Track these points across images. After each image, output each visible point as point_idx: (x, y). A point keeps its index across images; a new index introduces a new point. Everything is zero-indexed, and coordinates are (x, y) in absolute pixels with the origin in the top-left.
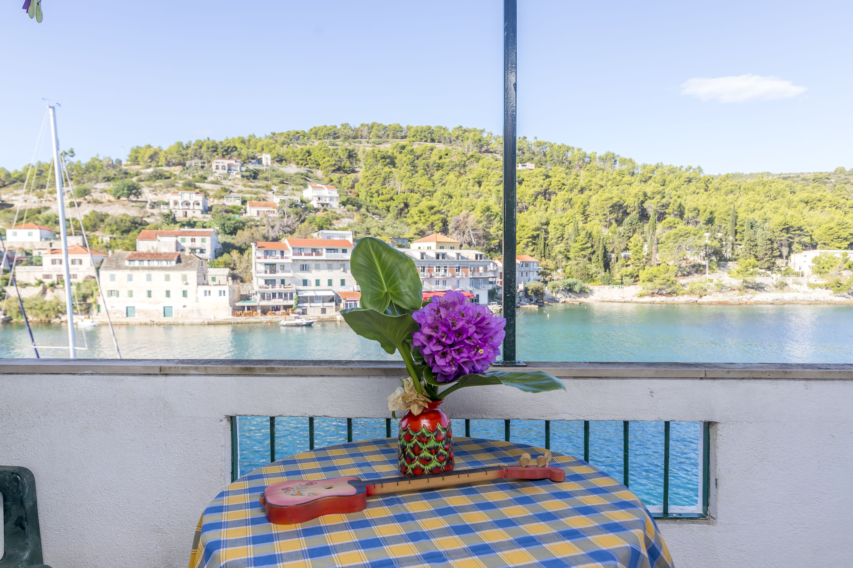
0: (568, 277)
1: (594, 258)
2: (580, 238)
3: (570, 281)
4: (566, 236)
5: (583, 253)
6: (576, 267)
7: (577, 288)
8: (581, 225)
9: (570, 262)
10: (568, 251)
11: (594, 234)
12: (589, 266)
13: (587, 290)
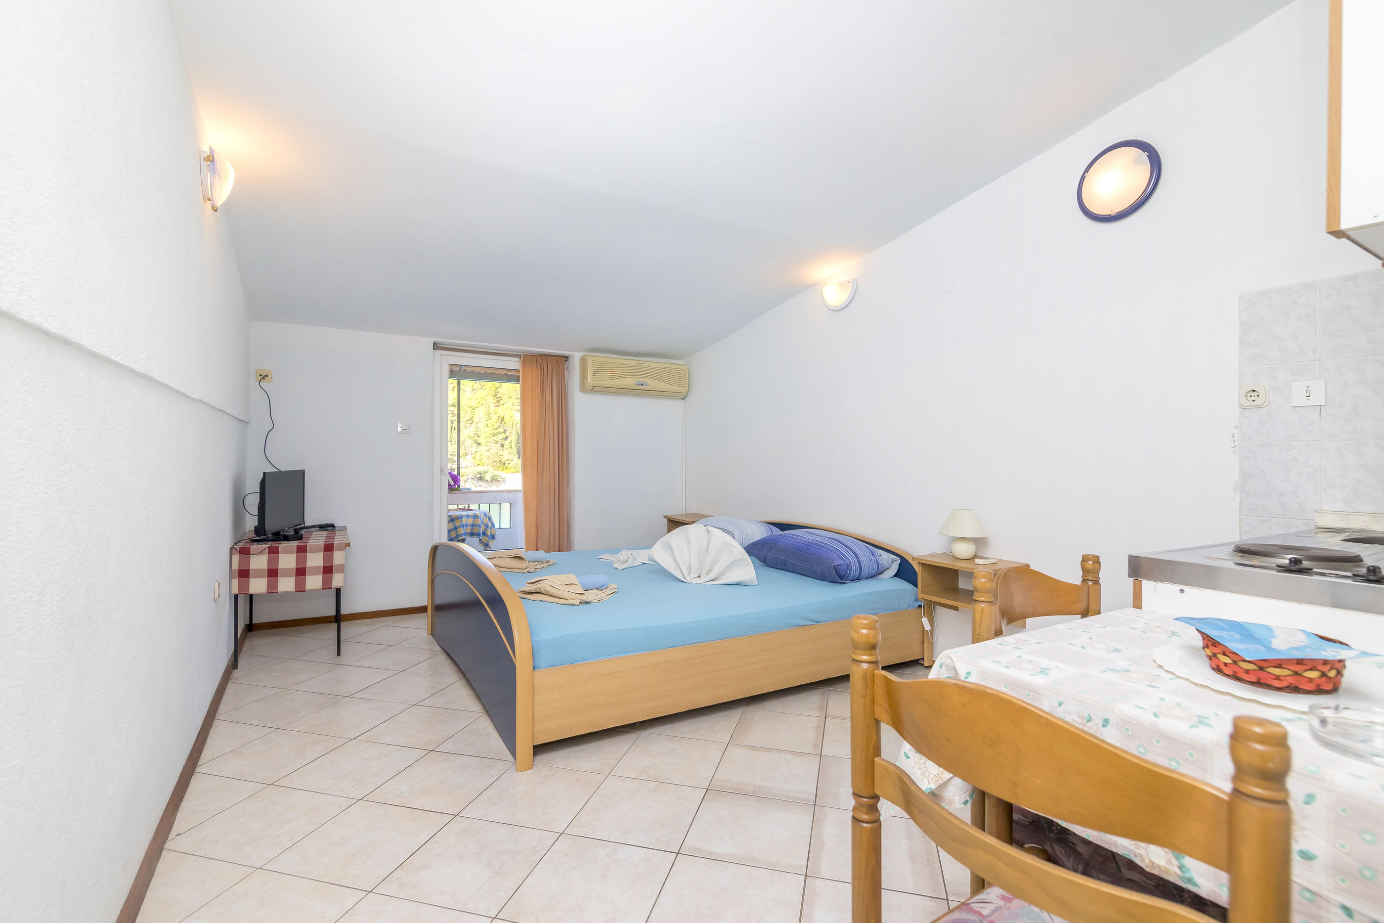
0: (478, 465)
1: (507, 443)
2: (491, 422)
3: (481, 469)
4: (476, 420)
5: (495, 438)
6: (488, 454)
7: (488, 477)
8: (492, 408)
9: (480, 448)
10: (478, 436)
11: (507, 418)
12: (501, 453)
13: (499, 479)
